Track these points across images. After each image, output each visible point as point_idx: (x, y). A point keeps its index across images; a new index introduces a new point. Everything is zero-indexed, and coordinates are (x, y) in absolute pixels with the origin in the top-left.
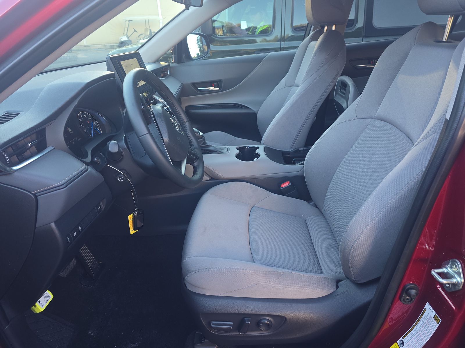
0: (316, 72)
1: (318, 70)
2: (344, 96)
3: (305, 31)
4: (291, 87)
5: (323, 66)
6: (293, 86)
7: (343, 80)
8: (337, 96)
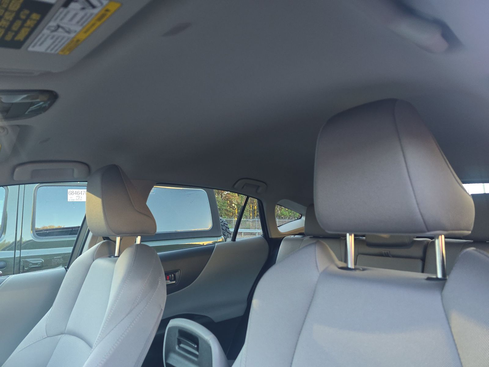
0: (127, 315)
1: (131, 311)
2: (195, 359)
3: (76, 234)
4: (60, 336)
5: (138, 304)
6: (62, 334)
7: (182, 328)
8: (173, 356)
